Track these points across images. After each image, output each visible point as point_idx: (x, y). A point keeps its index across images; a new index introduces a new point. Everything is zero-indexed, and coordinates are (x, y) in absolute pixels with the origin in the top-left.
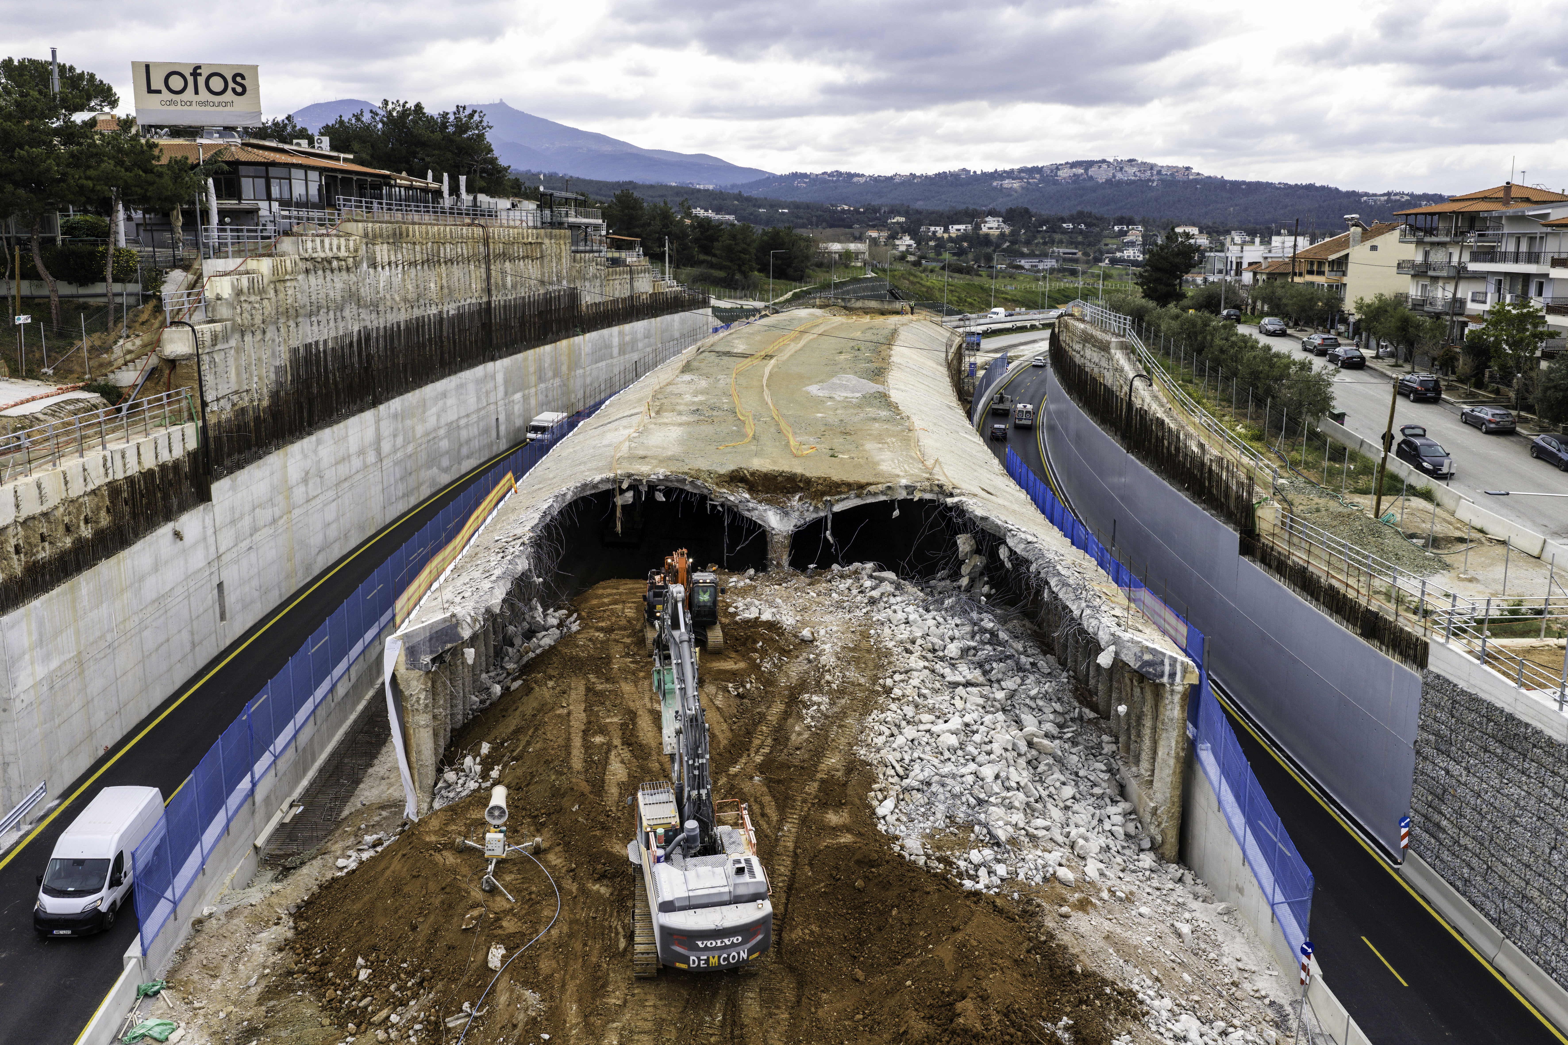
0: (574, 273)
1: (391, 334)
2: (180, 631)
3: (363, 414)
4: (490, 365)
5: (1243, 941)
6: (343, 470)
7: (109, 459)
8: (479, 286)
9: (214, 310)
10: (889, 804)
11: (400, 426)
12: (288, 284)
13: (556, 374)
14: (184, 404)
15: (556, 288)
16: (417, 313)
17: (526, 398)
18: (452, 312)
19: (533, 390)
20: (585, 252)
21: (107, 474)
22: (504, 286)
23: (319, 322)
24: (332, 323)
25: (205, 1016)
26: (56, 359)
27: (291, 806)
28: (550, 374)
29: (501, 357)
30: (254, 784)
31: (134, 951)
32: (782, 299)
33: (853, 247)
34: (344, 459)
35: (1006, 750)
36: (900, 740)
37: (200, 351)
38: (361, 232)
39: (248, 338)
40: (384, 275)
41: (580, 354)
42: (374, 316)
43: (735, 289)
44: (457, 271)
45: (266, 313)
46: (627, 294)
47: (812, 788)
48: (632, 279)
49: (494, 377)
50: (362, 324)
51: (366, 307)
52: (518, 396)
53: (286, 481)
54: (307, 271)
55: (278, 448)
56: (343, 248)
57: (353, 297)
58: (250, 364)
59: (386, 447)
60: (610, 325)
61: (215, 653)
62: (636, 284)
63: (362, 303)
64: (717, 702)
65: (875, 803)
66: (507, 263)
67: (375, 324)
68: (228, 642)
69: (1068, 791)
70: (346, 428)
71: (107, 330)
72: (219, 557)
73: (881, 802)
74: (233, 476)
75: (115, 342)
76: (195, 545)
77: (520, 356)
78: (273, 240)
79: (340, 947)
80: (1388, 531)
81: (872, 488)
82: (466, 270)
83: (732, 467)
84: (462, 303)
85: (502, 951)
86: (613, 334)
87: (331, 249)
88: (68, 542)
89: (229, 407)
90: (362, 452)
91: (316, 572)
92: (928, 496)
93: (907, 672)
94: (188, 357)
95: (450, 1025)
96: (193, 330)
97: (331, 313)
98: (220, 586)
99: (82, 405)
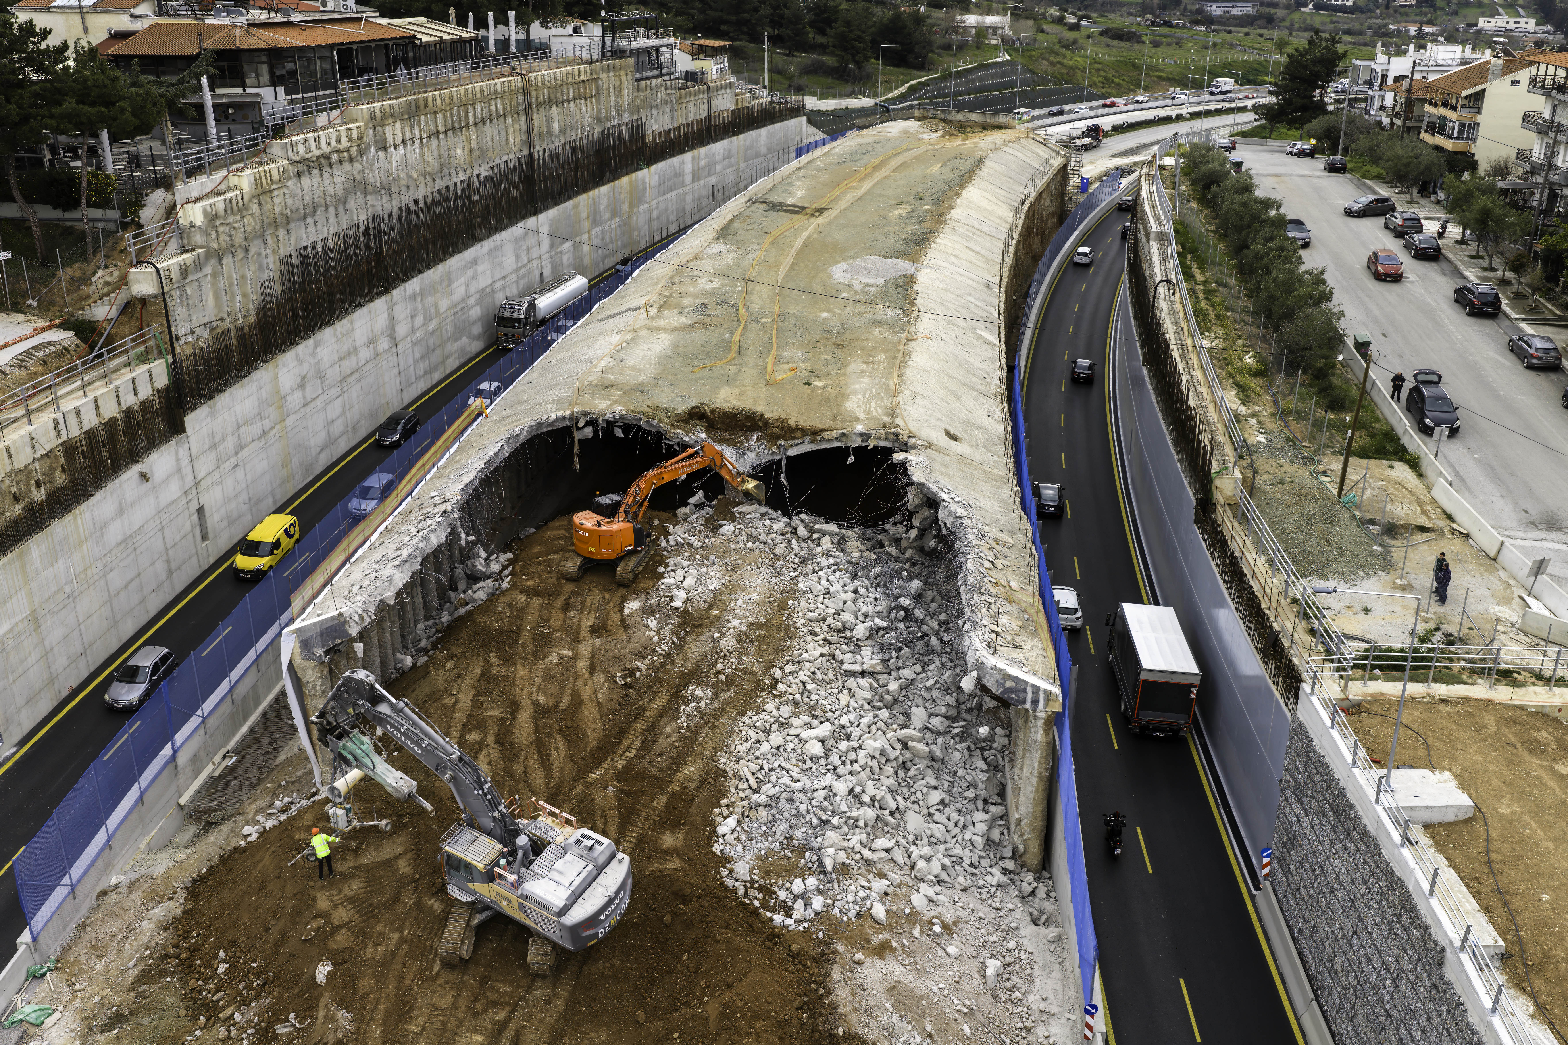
0: (638, 103)
1: (405, 216)
2: (153, 563)
3: (372, 304)
4: (531, 222)
5: (1059, 975)
6: (349, 365)
7: (61, 421)
8: (518, 140)
9: (189, 237)
10: (732, 822)
11: (419, 305)
12: (276, 193)
13: (614, 214)
14: (152, 343)
15: (615, 122)
16: (440, 184)
17: (577, 246)
18: (484, 174)
19: (585, 237)
20: (652, 77)
21: (59, 435)
22: (550, 133)
23: (315, 223)
24: (332, 220)
25: (82, 999)
26: (39, 291)
27: (225, 757)
28: (607, 215)
29: (546, 209)
30: (175, 752)
31: (25, 937)
32: (896, 93)
33: (991, 20)
34: (349, 354)
35: (873, 757)
36: (765, 747)
37: (166, 289)
38: (366, 115)
39: (227, 260)
40: (396, 156)
41: (644, 189)
42: (385, 199)
43: (847, 81)
44: (489, 130)
45: (248, 229)
46: (703, 114)
47: (660, 802)
48: (709, 98)
49: (536, 231)
50: (370, 211)
51: (375, 192)
52: (568, 245)
53: (278, 392)
54: (299, 175)
55: (266, 361)
56: (344, 139)
57: (360, 186)
58: (231, 285)
59: (402, 330)
60: (682, 151)
61: (197, 573)
62: (714, 103)
63: (370, 188)
64: (600, 696)
65: (719, 819)
66: (554, 108)
67: (388, 207)
68: (212, 560)
69: (935, 797)
70: (352, 323)
71: (86, 260)
72: (197, 484)
73: (725, 818)
74: (211, 402)
75: (94, 273)
76: (167, 480)
77: (569, 204)
78: (261, 147)
79: (210, 936)
80: (1344, 516)
81: (826, 435)
82: (502, 126)
83: (693, 402)
84: (498, 161)
85: (329, 968)
86: (685, 161)
87: (329, 144)
88: (18, 509)
89: (206, 333)
90: (372, 341)
91: (319, 469)
92: (883, 444)
93: (800, 662)
94: (155, 296)
95: (279, 1031)
96: (157, 270)
97: (332, 210)
98: (200, 510)
99: (52, 349)
